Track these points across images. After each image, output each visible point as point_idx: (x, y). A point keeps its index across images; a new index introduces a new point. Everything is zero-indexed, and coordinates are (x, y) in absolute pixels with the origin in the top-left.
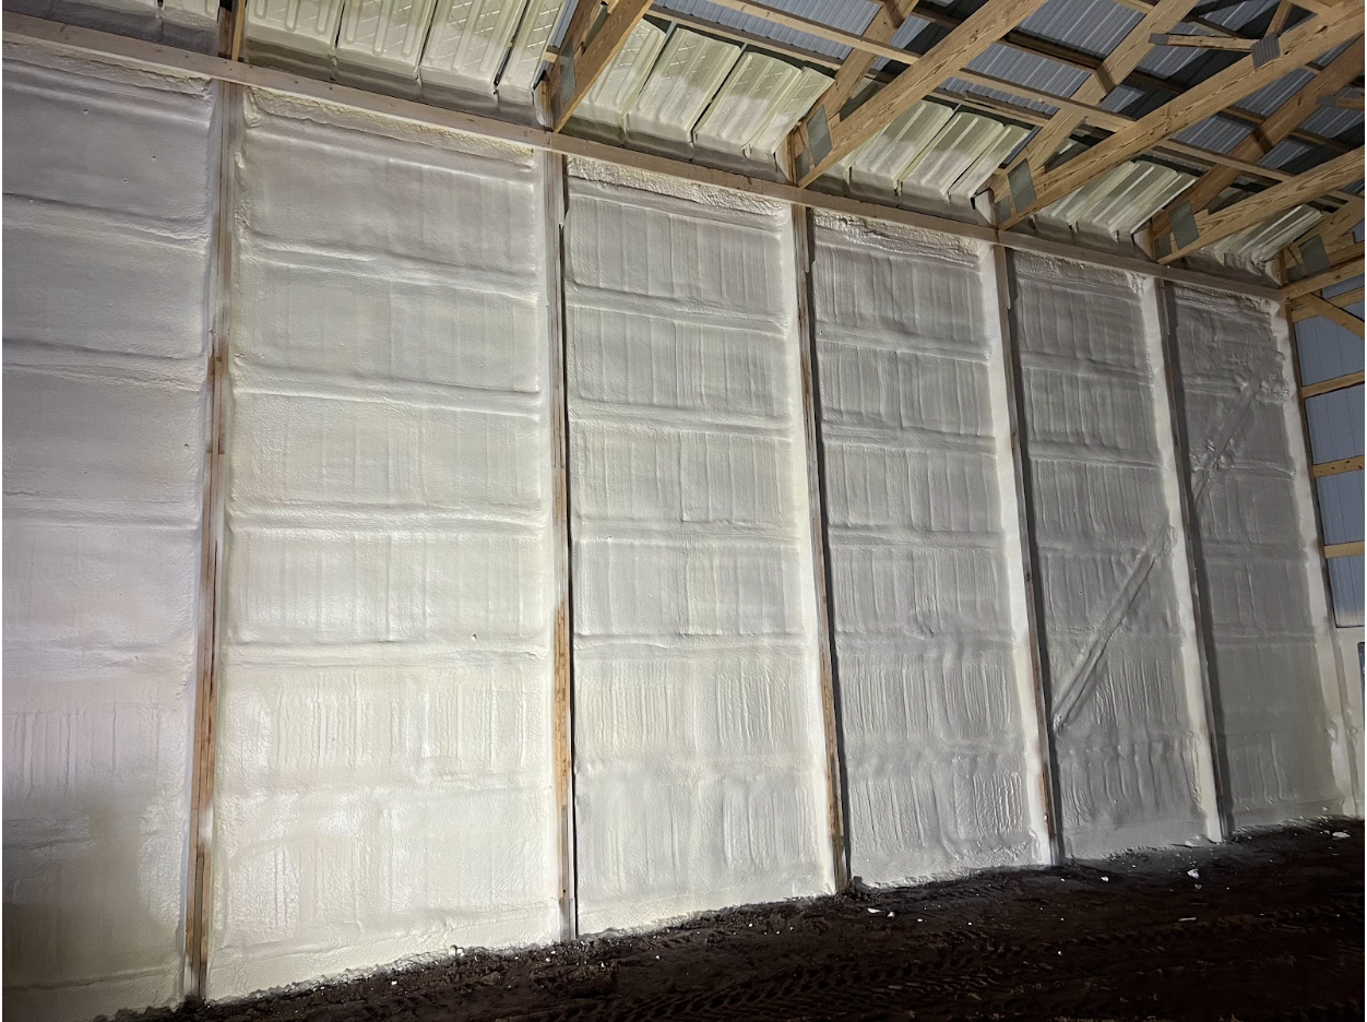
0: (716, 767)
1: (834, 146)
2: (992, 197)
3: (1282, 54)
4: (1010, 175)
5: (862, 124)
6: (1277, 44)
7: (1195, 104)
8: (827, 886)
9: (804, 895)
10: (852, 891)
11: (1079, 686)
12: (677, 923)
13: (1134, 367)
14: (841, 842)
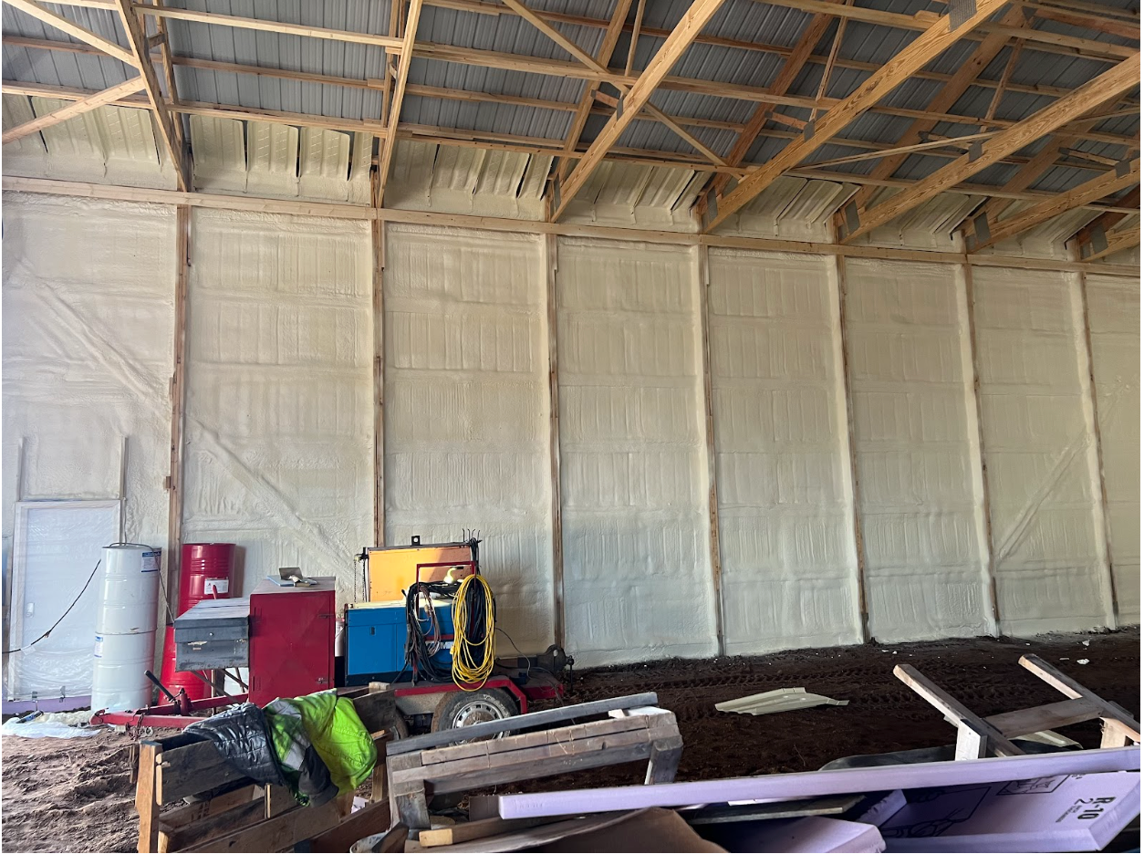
0: (796, 573)
1: (862, 225)
2: (963, 233)
3: (1132, 171)
4: (975, 220)
5: (878, 216)
6: (1129, 166)
7: (1084, 194)
8: (858, 639)
9: (845, 644)
10: (871, 642)
11: (1018, 533)
12: (778, 652)
13: (1063, 331)
14: (865, 616)
